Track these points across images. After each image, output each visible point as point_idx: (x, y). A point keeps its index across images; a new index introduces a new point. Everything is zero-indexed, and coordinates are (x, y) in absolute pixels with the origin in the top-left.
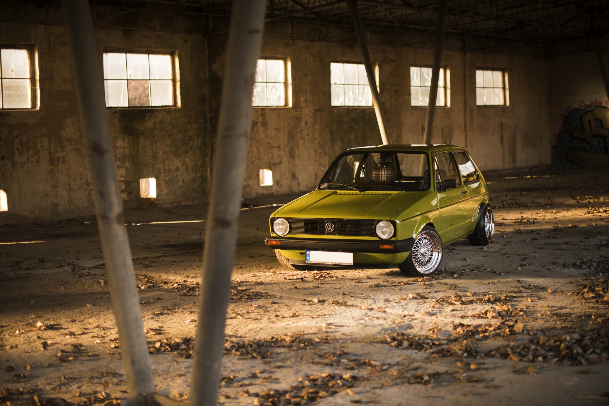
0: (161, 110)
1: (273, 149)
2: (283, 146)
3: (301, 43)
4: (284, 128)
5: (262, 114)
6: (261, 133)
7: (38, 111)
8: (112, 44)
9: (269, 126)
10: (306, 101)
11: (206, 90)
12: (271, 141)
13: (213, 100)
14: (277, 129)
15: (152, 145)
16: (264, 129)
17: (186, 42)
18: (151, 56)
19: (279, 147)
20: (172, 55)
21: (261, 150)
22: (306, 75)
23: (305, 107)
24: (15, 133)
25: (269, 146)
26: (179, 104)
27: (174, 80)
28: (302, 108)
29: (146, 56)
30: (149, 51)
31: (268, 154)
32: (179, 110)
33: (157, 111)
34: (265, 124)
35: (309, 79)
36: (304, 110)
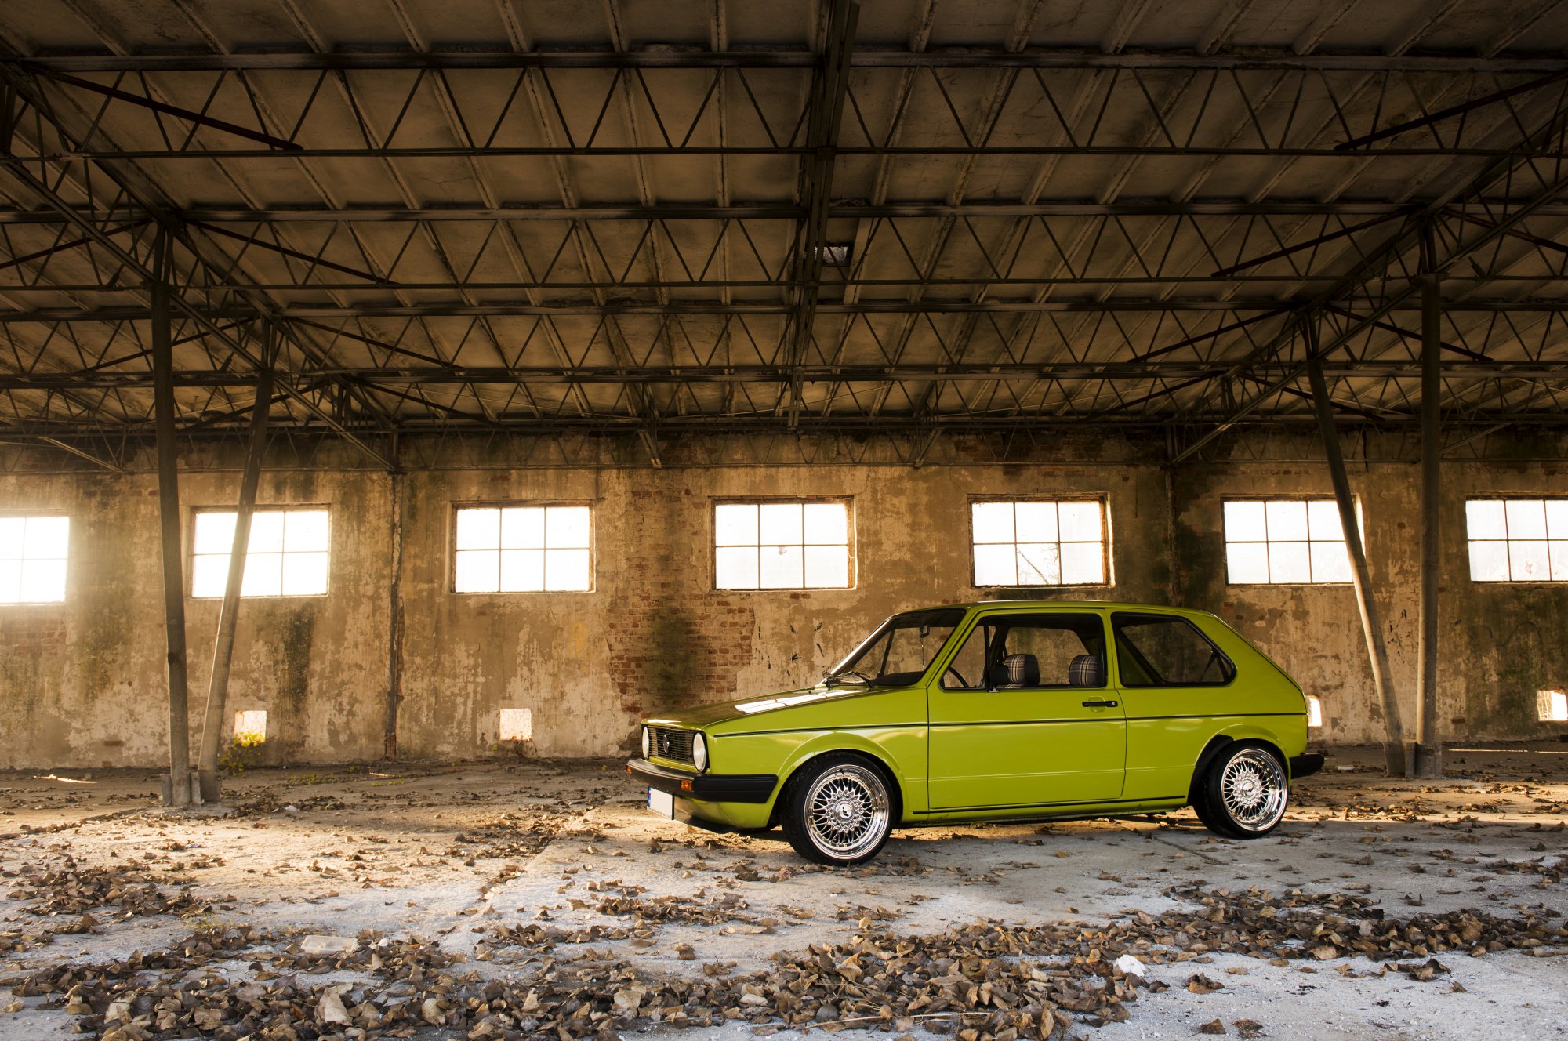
0: (1074, 591)
1: (1322, 661)
2: (1348, 656)
3: (1386, 469)
4: (1349, 622)
5: (1293, 598)
6: (1292, 630)
7: (855, 592)
8: (984, 490)
9: (1311, 619)
10: (1402, 571)
11: (1167, 557)
12: (1319, 646)
13: (1183, 573)
14: (1330, 625)
15: (1057, 646)
16: (1299, 623)
17: (1126, 479)
18: (1062, 505)
19: (1336, 657)
20: (1102, 501)
21: (1293, 660)
22: (1401, 526)
23: (1401, 584)
24: (816, 623)
25: (1311, 655)
26: (1113, 582)
27: (1105, 542)
28: (1393, 585)
29: (1052, 505)
30: (1058, 499)
31: (1310, 669)
32: (1112, 591)
33: (1068, 591)
34: (1301, 615)
35: (1408, 532)
36: (1398, 590)
